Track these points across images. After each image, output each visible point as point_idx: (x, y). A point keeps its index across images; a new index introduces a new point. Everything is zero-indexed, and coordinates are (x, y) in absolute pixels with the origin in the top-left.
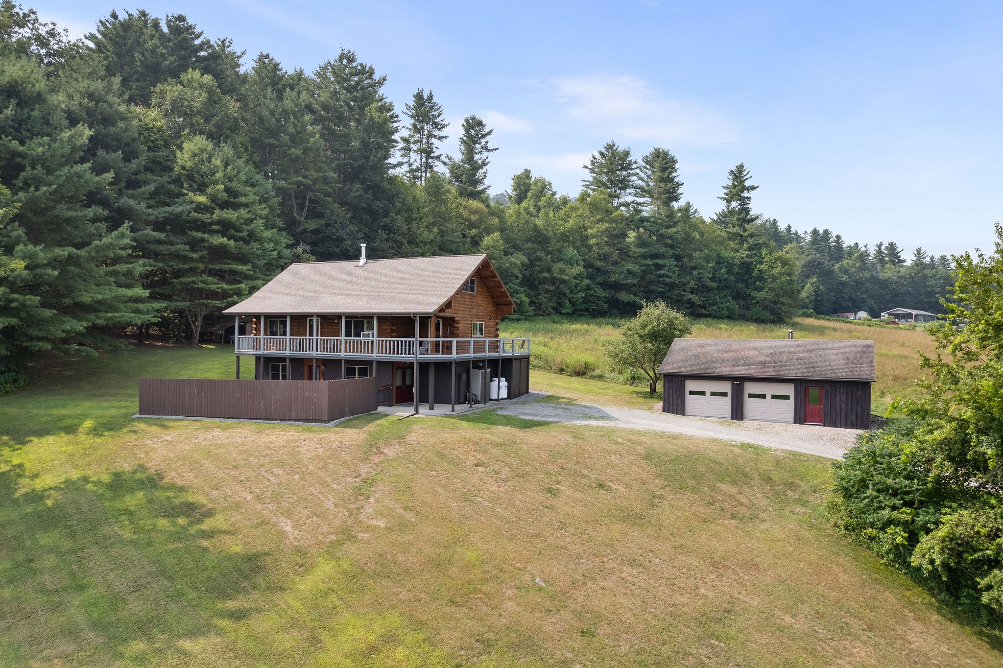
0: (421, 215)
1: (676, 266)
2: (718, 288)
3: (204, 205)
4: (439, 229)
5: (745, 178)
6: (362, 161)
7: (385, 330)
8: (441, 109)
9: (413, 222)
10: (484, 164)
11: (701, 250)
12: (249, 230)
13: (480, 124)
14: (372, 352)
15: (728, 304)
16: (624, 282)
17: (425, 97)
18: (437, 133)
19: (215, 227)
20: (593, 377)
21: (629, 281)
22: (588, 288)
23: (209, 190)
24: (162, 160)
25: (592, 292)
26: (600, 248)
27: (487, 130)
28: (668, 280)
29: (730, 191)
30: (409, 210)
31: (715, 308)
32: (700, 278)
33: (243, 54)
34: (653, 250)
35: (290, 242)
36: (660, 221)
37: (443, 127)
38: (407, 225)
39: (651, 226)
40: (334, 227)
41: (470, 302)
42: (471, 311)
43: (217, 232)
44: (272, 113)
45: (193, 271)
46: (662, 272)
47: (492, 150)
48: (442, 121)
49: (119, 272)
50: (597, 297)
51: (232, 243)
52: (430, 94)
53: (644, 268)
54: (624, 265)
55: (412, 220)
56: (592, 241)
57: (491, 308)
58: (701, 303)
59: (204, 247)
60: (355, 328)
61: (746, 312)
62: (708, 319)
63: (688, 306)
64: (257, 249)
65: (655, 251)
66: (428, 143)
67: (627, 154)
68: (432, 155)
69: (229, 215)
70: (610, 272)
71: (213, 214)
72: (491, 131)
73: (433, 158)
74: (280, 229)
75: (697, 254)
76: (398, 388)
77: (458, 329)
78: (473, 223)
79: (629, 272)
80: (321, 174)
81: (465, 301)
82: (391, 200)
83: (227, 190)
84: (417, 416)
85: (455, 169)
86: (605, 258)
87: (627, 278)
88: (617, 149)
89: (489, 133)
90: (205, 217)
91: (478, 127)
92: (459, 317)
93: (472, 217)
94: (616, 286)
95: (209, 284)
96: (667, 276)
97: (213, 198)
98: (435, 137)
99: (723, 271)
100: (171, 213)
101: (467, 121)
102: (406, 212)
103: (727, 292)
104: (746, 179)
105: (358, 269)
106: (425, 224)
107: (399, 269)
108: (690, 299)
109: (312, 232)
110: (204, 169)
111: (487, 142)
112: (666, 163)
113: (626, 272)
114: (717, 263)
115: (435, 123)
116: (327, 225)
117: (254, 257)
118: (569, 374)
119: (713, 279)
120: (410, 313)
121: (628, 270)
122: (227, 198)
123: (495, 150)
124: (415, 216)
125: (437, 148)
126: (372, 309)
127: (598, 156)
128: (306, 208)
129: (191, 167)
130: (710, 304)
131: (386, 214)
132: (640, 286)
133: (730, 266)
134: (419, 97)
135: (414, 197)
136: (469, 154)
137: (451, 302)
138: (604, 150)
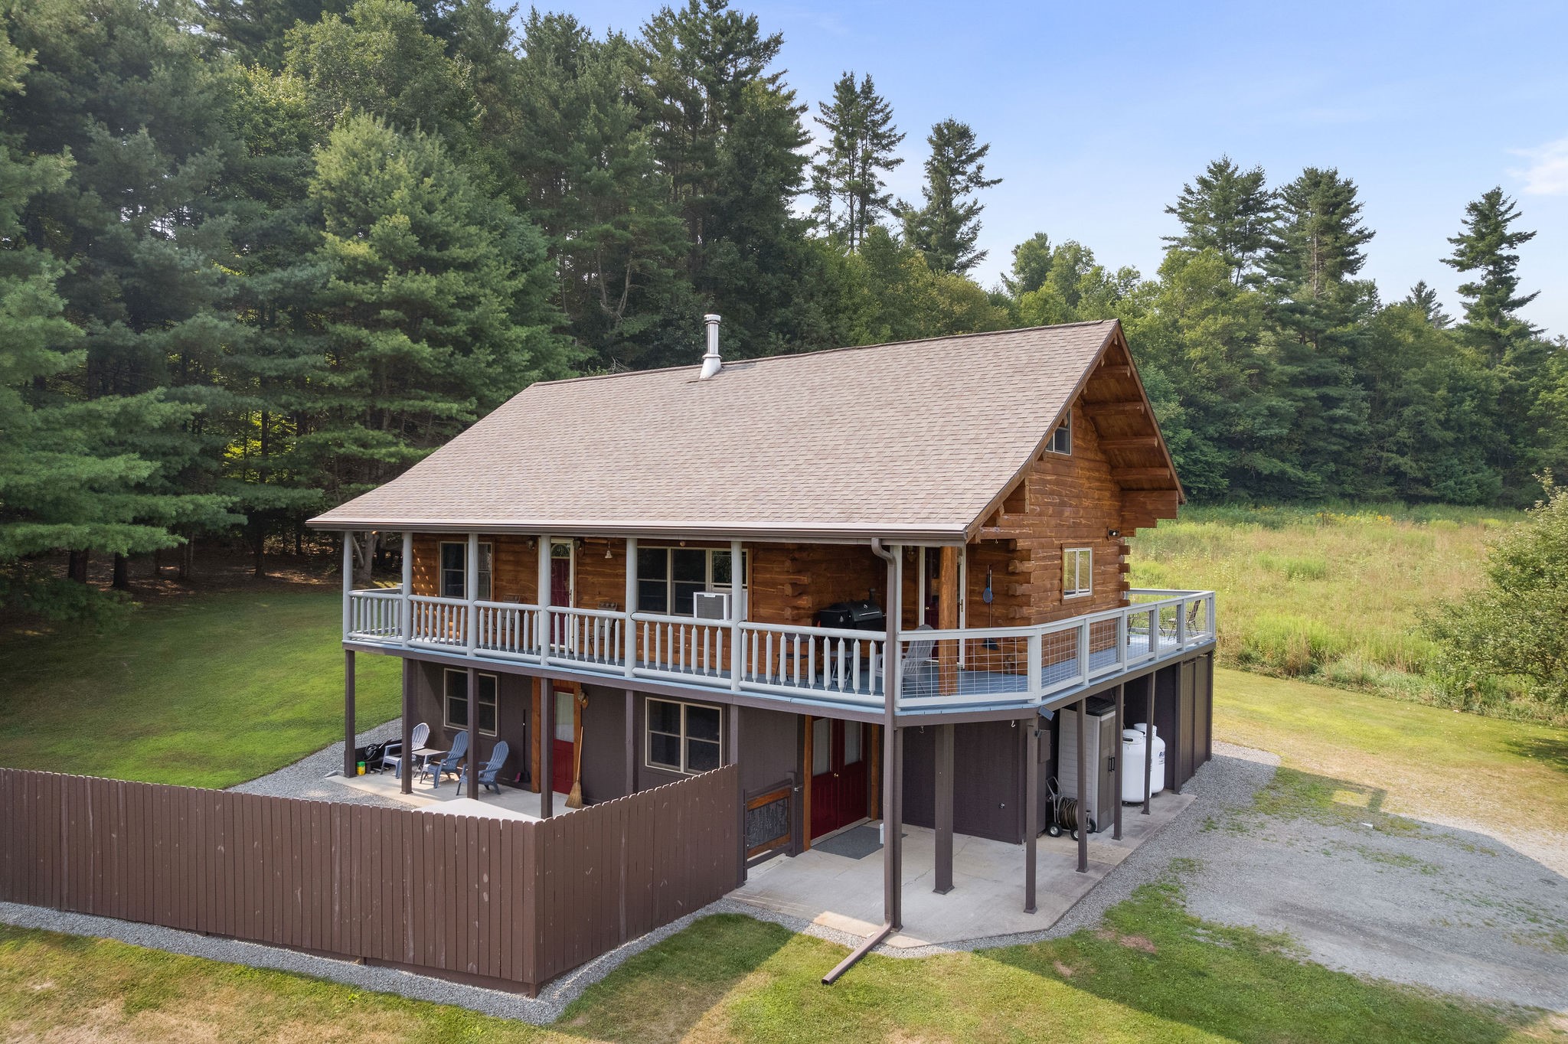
0: (857, 300)
1: (1364, 399)
2: (1457, 443)
3: (365, 263)
4: (893, 330)
5: (1507, 216)
6: (736, 193)
7: (774, 584)
8: (888, 110)
9: (841, 315)
10: (972, 212)
11: (1420, 366)
12: (471, 322)
13: (964, 134)
14: (726, 672)
15: (1478, 476)
16: (1263, 433)
17: (858, 89)
18: (882, 155)
19: (385, 313)
20: (1336, 681)
21: (1272, 432)
22: (1189, 446)
23: (376, 229)
24: (291, 175)
25: (1197, 454)
26: (1212, 366)
27: (978, 145)
28: (1350, 428)
29: (1472, 247)
30: (832, 291)
31: (1451, 483)
32: (1421, 423)
33: (512, 11)
34: (1314, 368)
35: (583, 357)
36: (1325, 311)
37: (893, 143)
38: (829, 321)
39: (1312, 321)
40: (679, 328)
41: (1057, 483)
42: (1060, 514)
43: (396, 324)
44: (555, 102)
45: (339, 416)
46: (1339, 412)
47: (988, 184)
48: (891, 130)
49: (100, 417)
50: (1207, 463)
51: (424, 349)
52: (868, 81)
53: (1302, 404)
54: (1258, 400)
55: (838, 311)
56: (1194, 353)
57: (1108, 503)
58: (1419, 475)
59: (363, 359)
60: (676, 576)
61: (1515, 491)
62: (1440, 506)
63: (1392, 479)
64: (489, 365)
65: (1319, 370)
66: (864, 173)
67: (1257, 179)
68: (872, 196)
69: (422, 284)
70: (1232, 415)
71: (379, 281)
72: (986, 148)
73: (874, 202)
74: (559, 329)
75: (1409, 375)
76: (816, 780)
77: (1026, 577)
78: (958, 320)
79: (1273, 413)
80: (653, 220)
81: (1045, 482)
82: (796, 273)
83: (416, 227)
84: (898, 941)
85: (913, 223)
86: (1221, 383)
87: (1267, 425)
88: (1233, 172)
89: (982, 152)
90: (364, 290)
91: (961, 139)
92: (1027, 536)
93: (957, 308)
94: (1250, 442)
95: (372, 447)
96: (1347, 420)
97: (388, 248)
98: (877, 162)
99: (1468, 405)
100: (286, 284)
101: (938, 130)
102: (825, 294)
103: (1474, 450)
104: (1508, 220)
105: (696, 388)
106: (864, 319)
107: (817, 380)
108: (1397, 467)
109: (633, 338)
110: (367, 183)
111: (980, 168)
112: (1336, 195)
113: (1265, 412)
114: (1452, 390)
115: (876, 136)
116: (666, 323)
117: (485, 384)
118: (1268, 670)
119: (1445, 424)
120: (868, 534)
121: (1269, 408)
122: (420, 249)
123: (994, 182)
124: (844, 301)
125: (881, 184)
126: (725, 514)
127: (1196, 187)
128: (626, 294)
129: (342, 181)
130: (1438, 476)
131: (785, 300)
132: (1290, 441)
133: (1482, 395)
134: (845, 88)
135: (842, 265)
136: (942, 193)
137: (1022, 486)
138: (1207, 176)
